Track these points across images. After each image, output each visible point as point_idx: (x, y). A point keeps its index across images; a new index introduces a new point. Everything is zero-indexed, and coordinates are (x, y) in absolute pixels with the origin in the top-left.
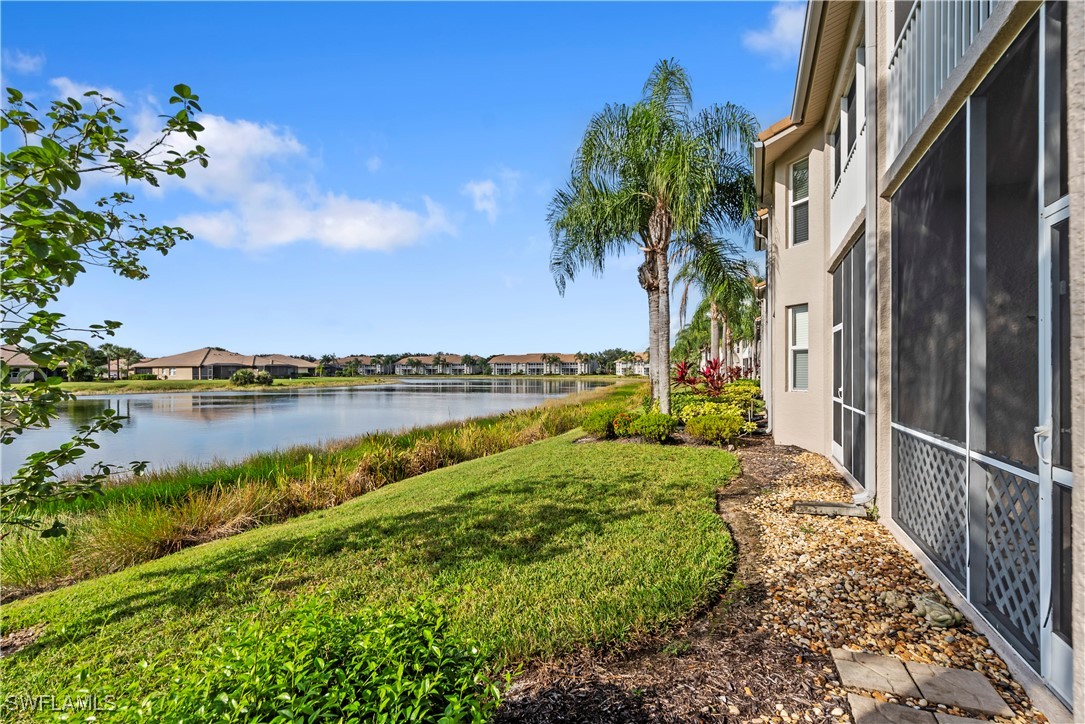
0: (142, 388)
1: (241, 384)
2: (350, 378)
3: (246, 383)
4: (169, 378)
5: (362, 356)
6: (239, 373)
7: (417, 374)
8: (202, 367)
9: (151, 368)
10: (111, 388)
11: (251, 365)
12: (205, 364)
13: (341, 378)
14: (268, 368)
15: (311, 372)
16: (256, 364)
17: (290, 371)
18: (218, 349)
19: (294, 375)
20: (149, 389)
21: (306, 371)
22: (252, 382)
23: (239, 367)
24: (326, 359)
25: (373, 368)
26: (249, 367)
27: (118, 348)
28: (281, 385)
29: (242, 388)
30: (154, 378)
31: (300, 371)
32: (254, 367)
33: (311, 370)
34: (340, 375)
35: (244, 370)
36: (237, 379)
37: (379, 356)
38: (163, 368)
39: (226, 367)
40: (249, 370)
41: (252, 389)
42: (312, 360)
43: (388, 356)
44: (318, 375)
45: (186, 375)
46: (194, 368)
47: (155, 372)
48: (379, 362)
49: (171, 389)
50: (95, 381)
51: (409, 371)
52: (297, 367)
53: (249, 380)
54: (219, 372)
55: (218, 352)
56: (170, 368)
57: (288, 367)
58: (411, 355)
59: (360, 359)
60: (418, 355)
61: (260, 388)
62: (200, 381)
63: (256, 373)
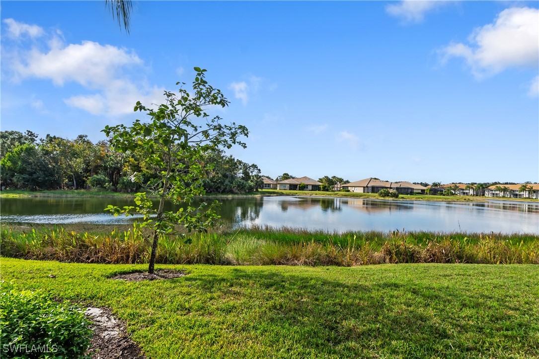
0: (343, 195)
1: (383, 196)
2: (448, 197)
3: (385, 196)
4: (355, 192)
5: (460, 183)
6: (382, 191)
7: (503, 197)
8: (367, 187)
9: (348, 187)
10: (332, 194)
11: (389, 187)
12: (369, 185)
13: (442, 196)
14: (397, 189)
15: (423, 192)
16: (392, 186)
17: (410, 191)
18: (375, 179)
19: (412, 193)
20: (345, 196)
21: (420, 191)
22: (388, 196)
23: (383, 188)
24: (435, 185)
25: (467, 191)
26: (388, 188)
27: (337, 178)
28: (403, 198)
29: (383, 198)
30: (349, 191)
31: (415, 191)
32: (391, 188)
33: (423, 191)
34: (442, 194)
35: (385, 189)
36: (381, 194)
37: (473, 184)
38: (352, 187)
39: (377, 187)
40: (389, 189)
41: (387, 199)
42: (426, 185)
43: (479, 184)
44: (427, 194)
45: (360, 191)
46: (364, 187)
47: (349, 188)
48: (472, 188)
49: (353, 196)
50: (330, 191)
51: (496, 194)
52: (413, 189)
53: (387, 194)
54: (374, 189)
55: (375, 180)
56: (355, 187)
57: (408, 188)
58: (499, 183)
59: (458, 185)
60: (506, 184)
61: (392, 199)
62: (366, 194)
63: (391, 191)
